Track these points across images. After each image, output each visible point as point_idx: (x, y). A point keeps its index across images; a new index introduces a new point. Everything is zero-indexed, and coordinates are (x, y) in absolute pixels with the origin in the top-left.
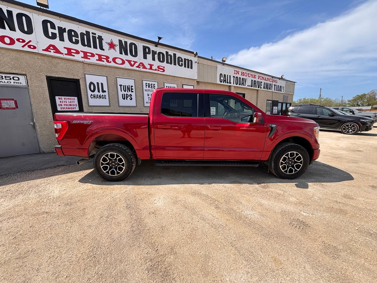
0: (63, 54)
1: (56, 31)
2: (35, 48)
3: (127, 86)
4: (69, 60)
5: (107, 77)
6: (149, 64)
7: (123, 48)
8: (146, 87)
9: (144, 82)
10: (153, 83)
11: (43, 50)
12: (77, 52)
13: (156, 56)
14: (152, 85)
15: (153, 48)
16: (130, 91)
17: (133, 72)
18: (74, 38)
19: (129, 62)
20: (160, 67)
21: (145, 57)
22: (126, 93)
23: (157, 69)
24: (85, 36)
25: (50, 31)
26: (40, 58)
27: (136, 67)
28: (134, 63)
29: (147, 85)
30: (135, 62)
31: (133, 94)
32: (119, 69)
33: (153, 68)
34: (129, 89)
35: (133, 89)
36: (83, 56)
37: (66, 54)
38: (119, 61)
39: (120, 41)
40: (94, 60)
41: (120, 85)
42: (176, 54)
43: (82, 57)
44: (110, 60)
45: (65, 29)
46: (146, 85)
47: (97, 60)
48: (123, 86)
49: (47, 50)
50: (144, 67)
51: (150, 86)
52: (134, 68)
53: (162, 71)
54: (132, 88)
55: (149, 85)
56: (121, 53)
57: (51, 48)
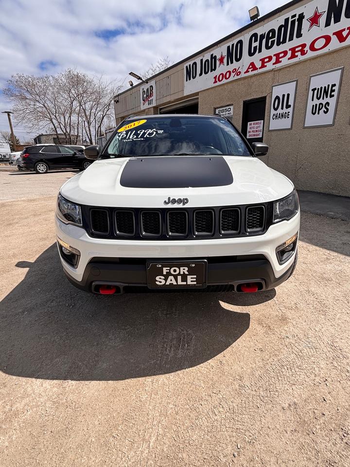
0: (257, 69)
1: (257, 44)
2: (240, 72)
3: (325, 87)
4: (262, 73)
5: (297, 81)
7: (334, 11)
11: (245, 73)
16: (327, 97)
18: (270, 40)
19: (339, 35)
22: (321, 101)
24: (283, 28)
25: (254, 45)
28: (348, 31)
31: (332, 101)
32: (319, 59)
34: (327, 92)
35: (334, 91)
36: (274, 62)
37: (260, 68)
38: (320, 43)
40: (285, 61)
41: (312, 90)
43: (274, 64)
44: (307, 48)
47: (289, 59)
48: (318, 89)
54: (334, 88)
56: (328, 24)
57: (251, 66)
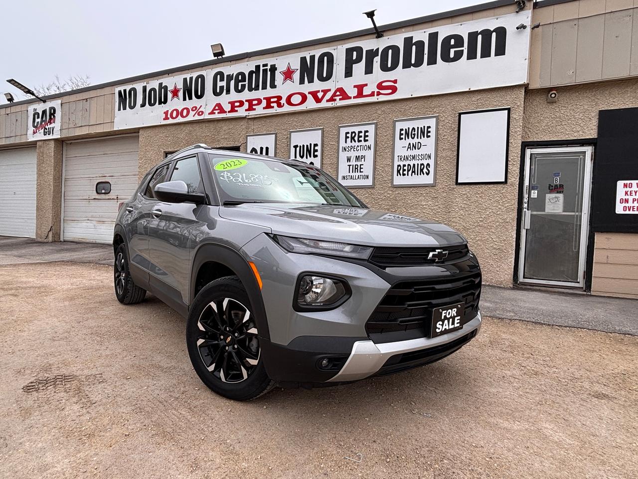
0: (225, 112)
1: (224, 83)
2: (202, 112)
3: (307, 146)
4: (232, 119)
5: (276, 134)
6: (355, 86)
7: (306, 71)
8: (346, 142)
9: (343, 131)
10: (363, 129)
11: (209, 114)
12: (241, 103)
13: (377, 60)
14: (360, 134)
15: (368, 44)
17: (322, 115)
18: (240, 84)
19: (314, 94)
20: (384, 84)
21: (349, 73)
23: (376, 90)
24: (254, 74)
25: (220, 84)
26: (207, 125)
27: (328, 101)
28: (322, 93)
29: (348, 135)
30: (325, 92)
31: (317, 162)
33: (366, 91)
36: (247, 108)
37: (229, 112)
38: (296, 99)
39: (303, 60)
41: (294, 147)
42: (437, 33)
43: (246, 110)
44: (283, 101)
45: (233, 74)
46: (347, 137)
47: (264, 108)
48: (300, 146)
49: (212, 113)
50: (345, 96)
51: (356, 138)
52: (324, 104)
53: (390, 91)
54: (316, 148)
55: (353, 134)
56: (302, 82)
57: (217, 108)
